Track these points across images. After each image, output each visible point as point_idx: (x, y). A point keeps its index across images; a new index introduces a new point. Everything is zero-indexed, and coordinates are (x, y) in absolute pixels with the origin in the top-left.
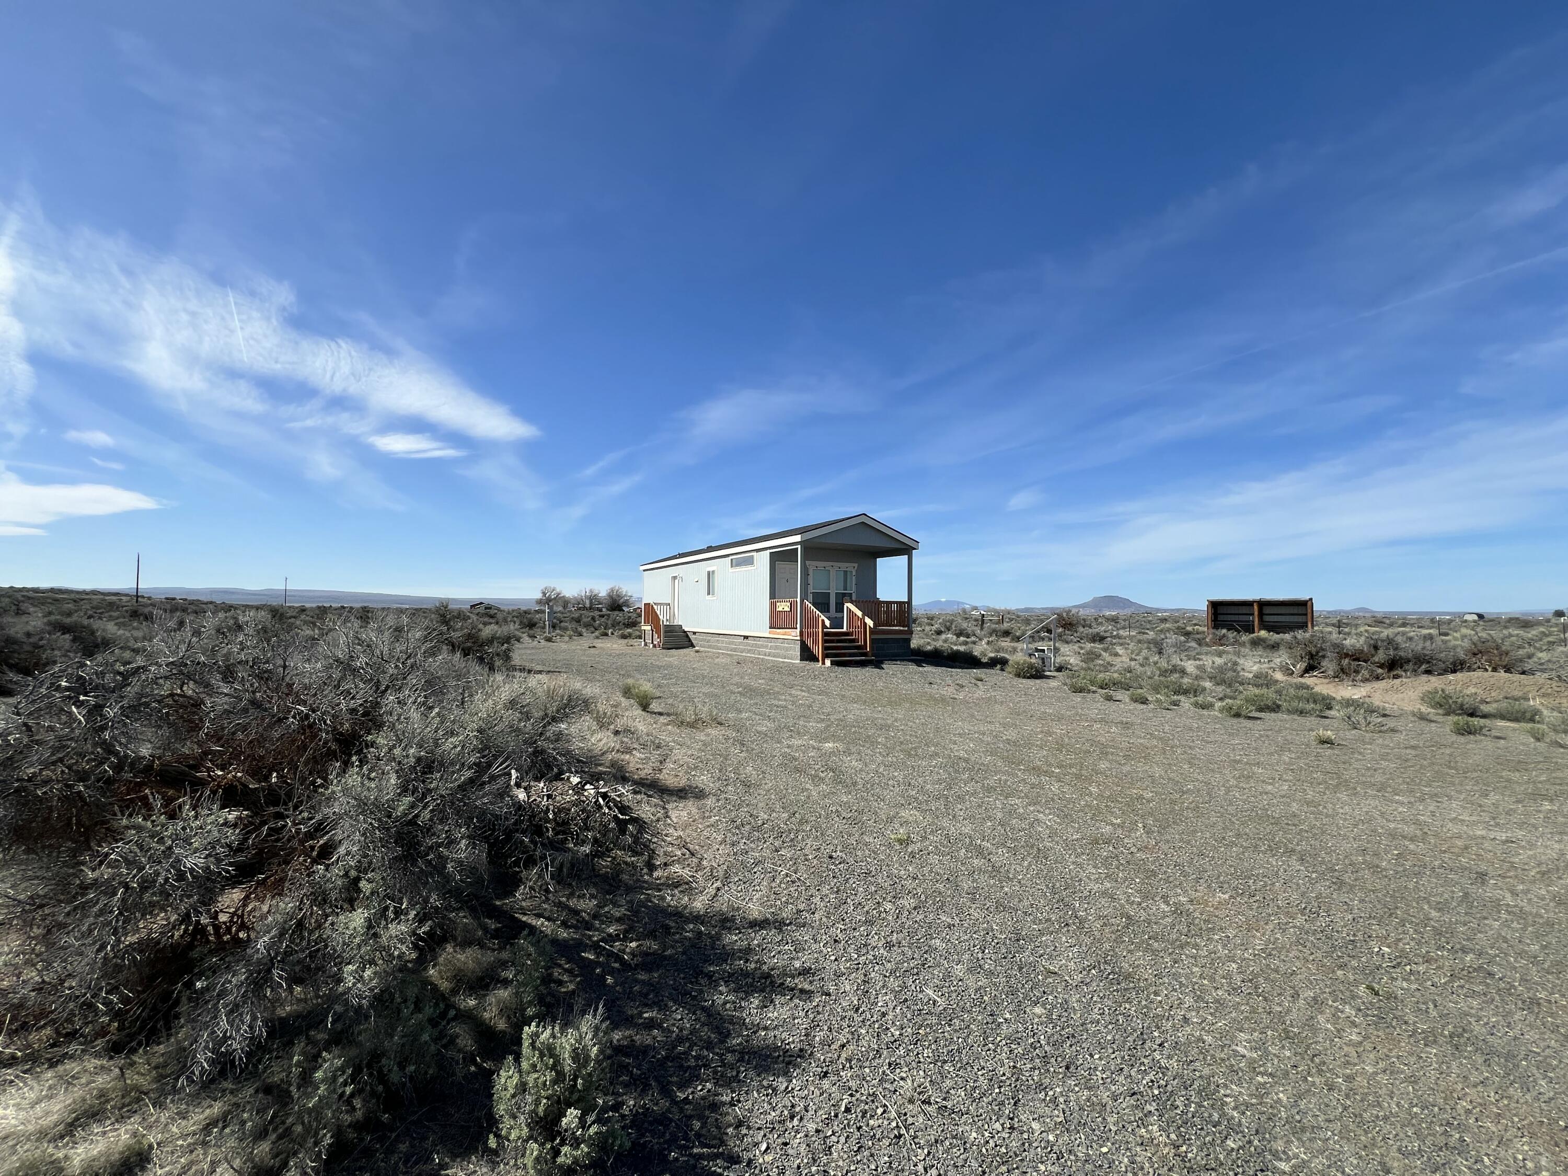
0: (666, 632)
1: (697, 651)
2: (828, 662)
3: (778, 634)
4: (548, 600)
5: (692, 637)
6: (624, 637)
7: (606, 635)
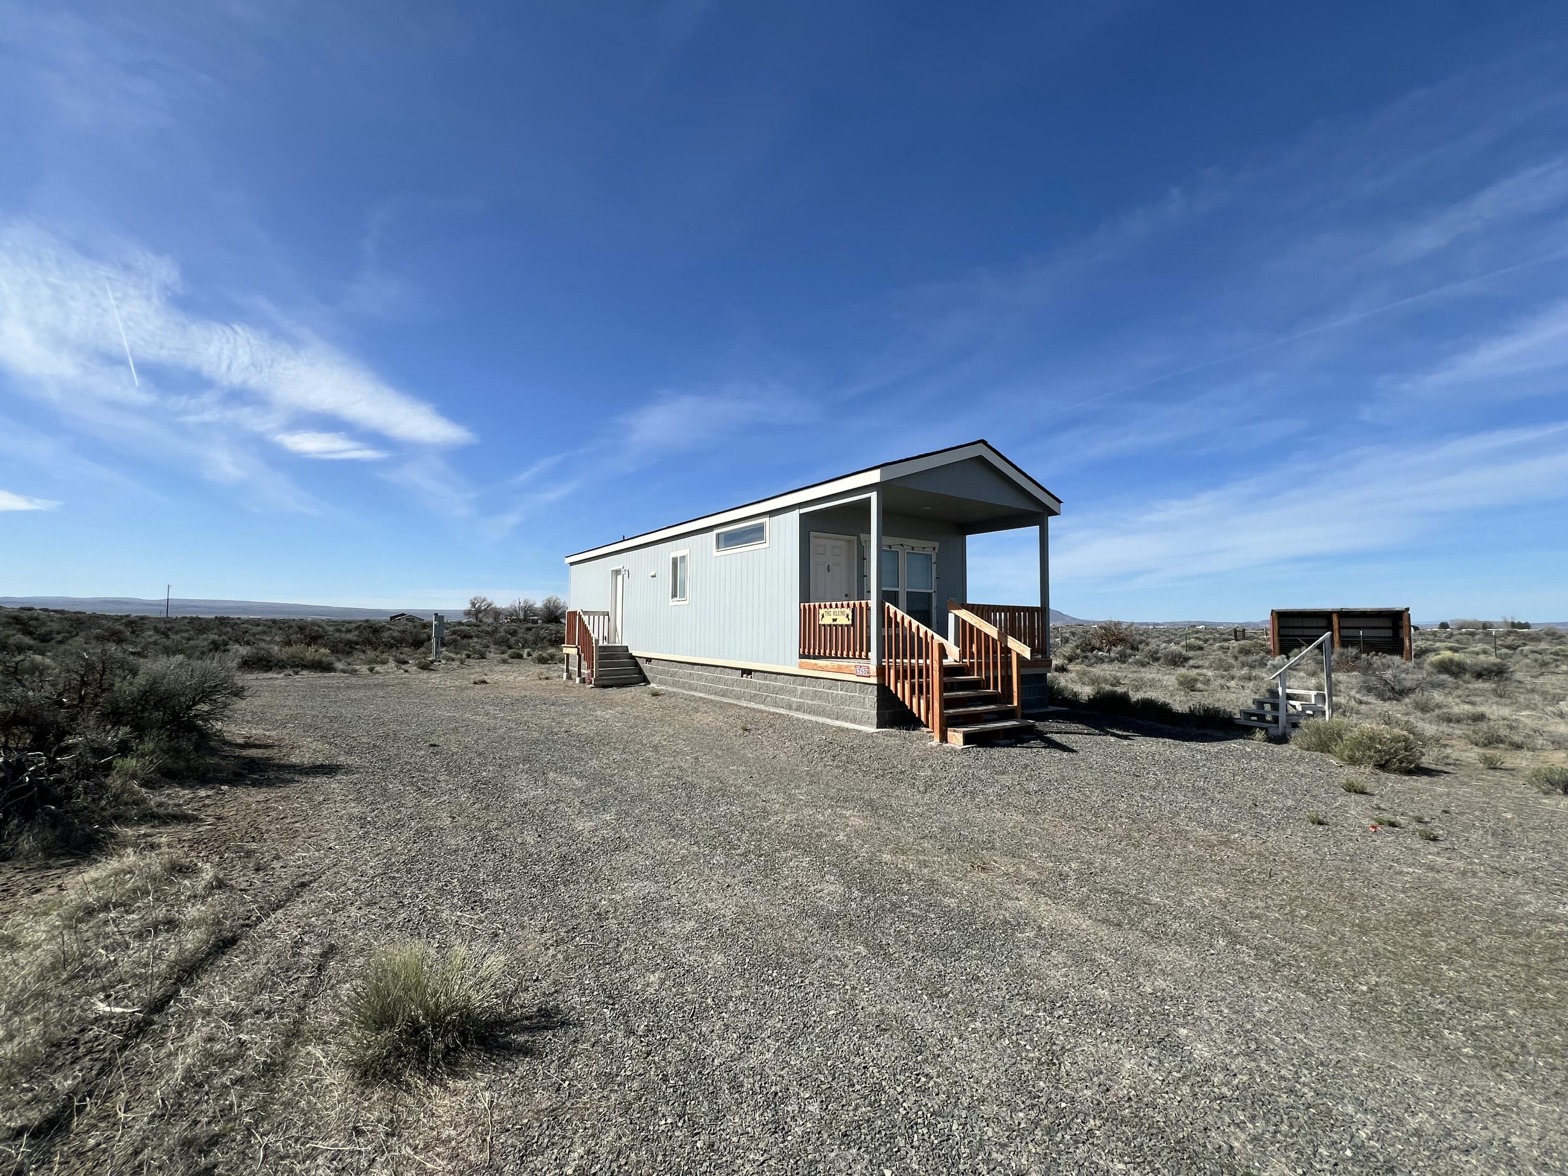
0: (601, 658)
1: (655, 694)
2: (956, 737)
3: (823, 669)
4: (477, 612)
5: (644, 666)
6: (542, 660)
7: (520, 656)
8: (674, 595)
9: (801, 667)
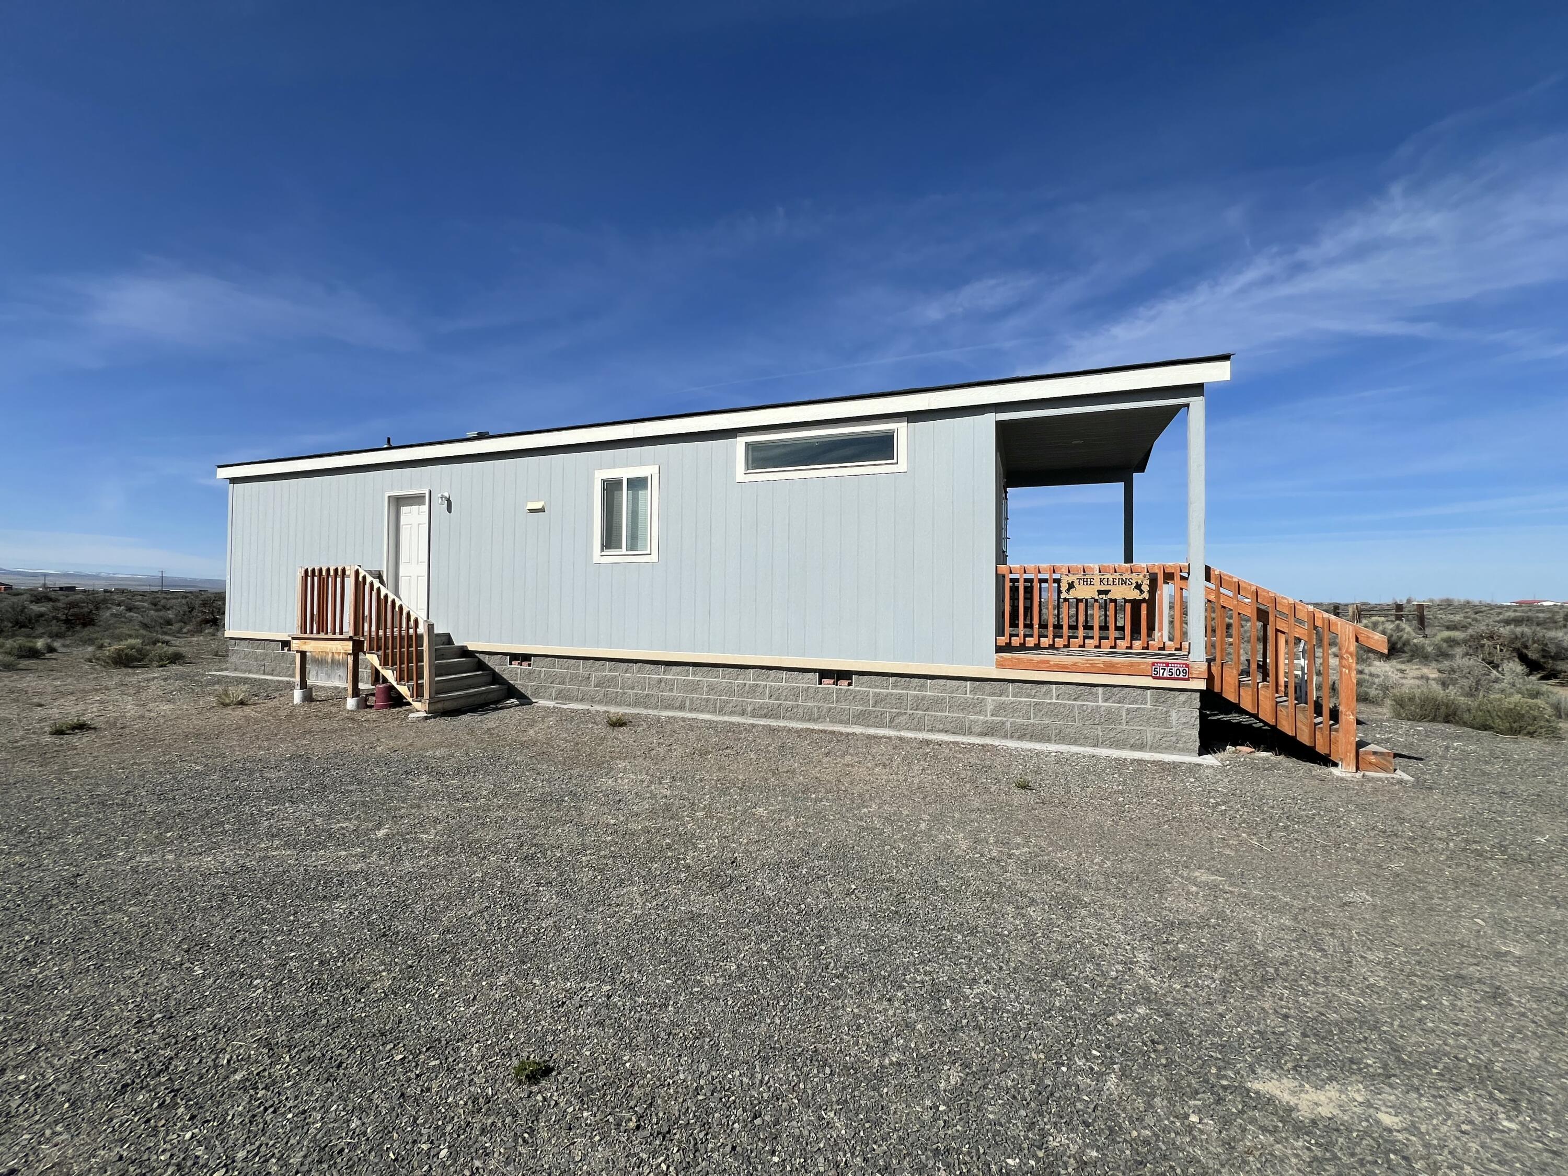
3: (1060, 668)
5: (505, 669)
8: (610, 540)
9: (1000, 665)
